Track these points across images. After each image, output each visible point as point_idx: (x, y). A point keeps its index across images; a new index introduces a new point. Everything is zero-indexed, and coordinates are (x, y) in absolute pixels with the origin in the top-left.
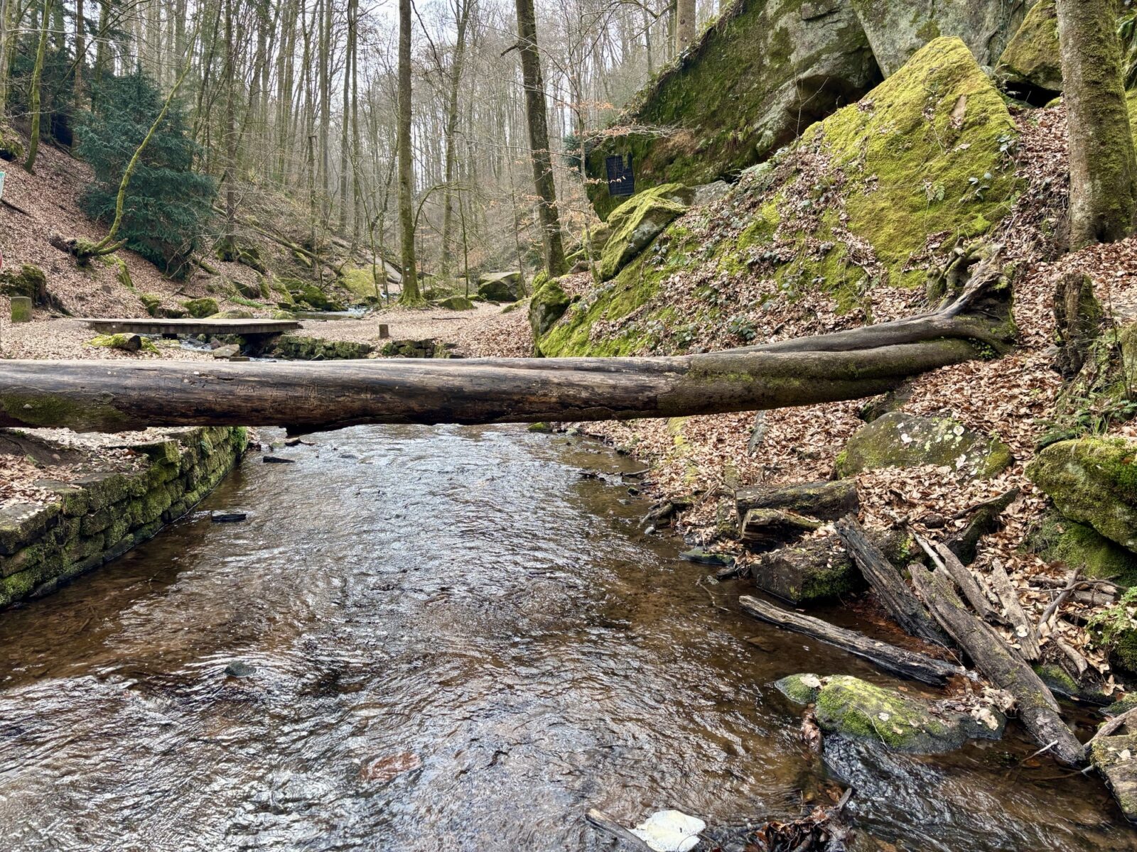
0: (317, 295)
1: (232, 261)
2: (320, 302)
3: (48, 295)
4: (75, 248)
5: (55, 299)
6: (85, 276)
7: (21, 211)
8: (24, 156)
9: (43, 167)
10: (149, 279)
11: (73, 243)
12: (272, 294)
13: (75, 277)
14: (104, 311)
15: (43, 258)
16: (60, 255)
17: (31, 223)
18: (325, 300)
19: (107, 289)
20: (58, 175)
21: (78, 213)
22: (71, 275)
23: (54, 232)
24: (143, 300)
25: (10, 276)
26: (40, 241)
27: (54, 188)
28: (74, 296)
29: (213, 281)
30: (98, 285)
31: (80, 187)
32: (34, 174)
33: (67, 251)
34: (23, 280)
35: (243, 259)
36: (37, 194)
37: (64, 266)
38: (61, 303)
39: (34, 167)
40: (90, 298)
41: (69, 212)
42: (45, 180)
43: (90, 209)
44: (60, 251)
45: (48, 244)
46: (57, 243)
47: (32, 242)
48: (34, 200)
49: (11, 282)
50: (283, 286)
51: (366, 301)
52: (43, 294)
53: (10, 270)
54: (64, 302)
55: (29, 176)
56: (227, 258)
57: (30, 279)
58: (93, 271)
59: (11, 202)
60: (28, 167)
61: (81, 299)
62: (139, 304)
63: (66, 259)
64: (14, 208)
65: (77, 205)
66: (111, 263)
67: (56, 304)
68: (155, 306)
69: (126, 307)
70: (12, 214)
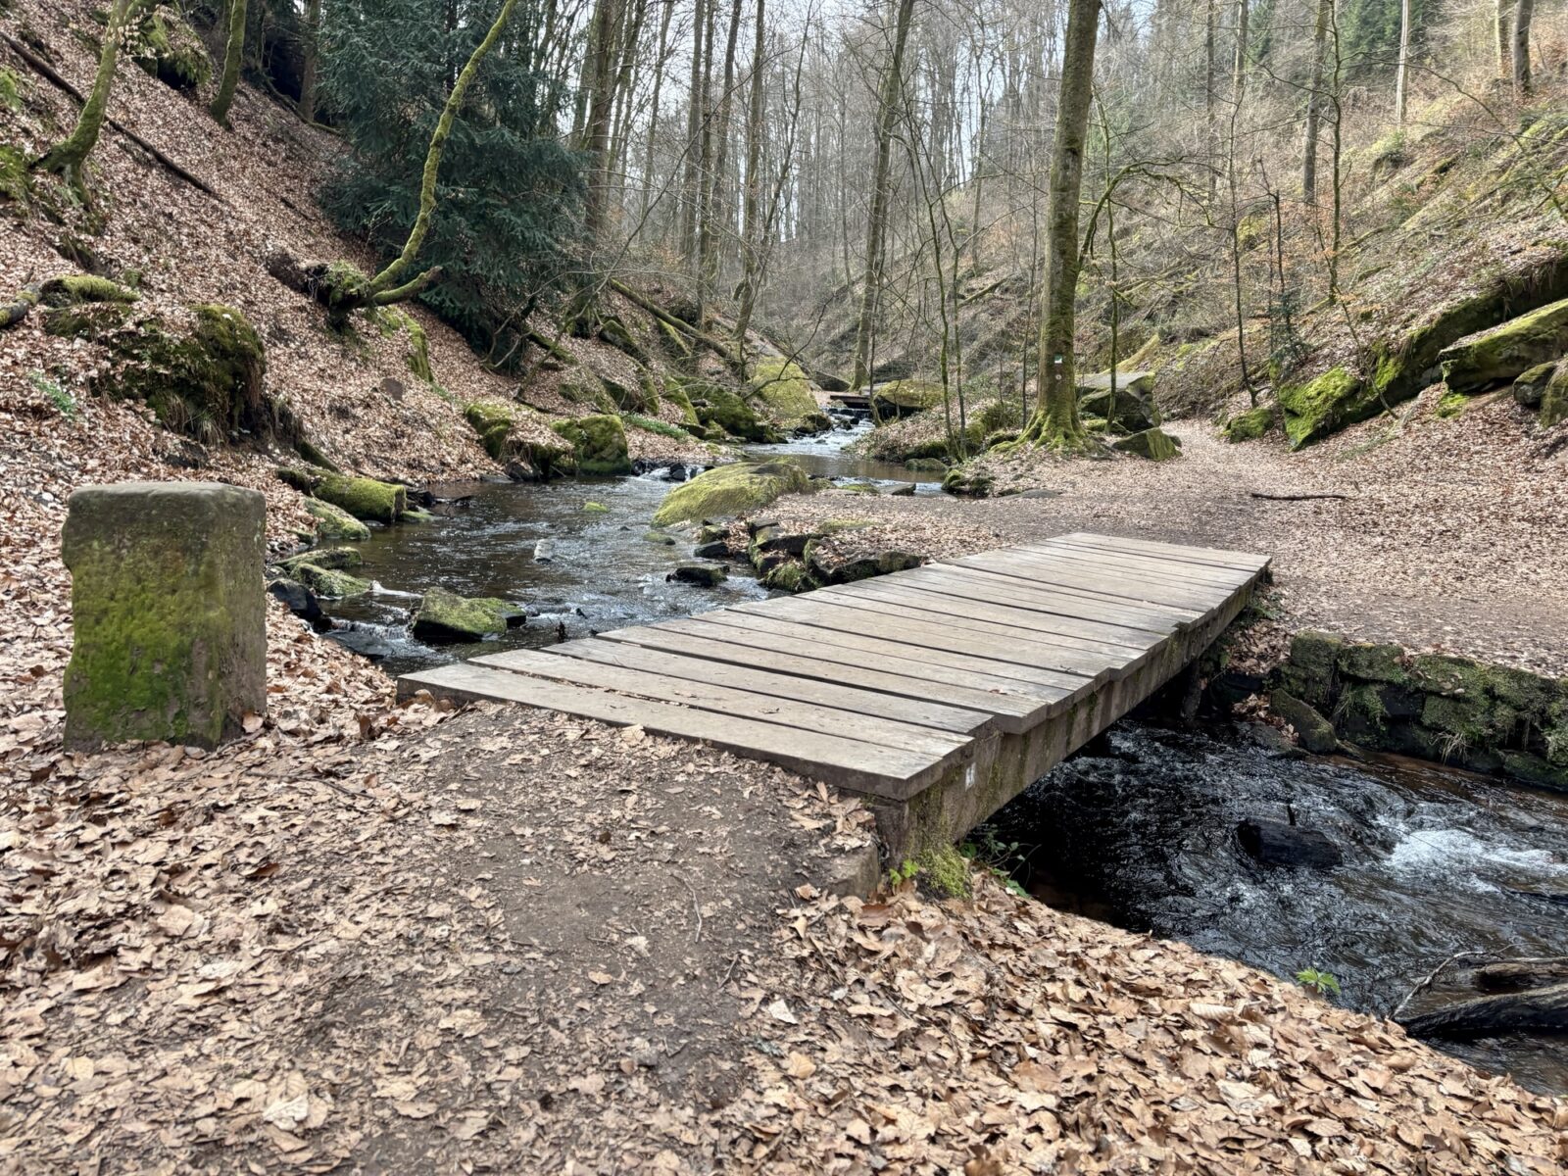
0: (739, 409)
1: (586, 336)
2: (742, 425)
3: (268, 403)
4: (324, 283)
5: (285, 416)
6: (344, 355)
7: (198, 186)
8: (209, 90)
9: (247, 120)
10: (460, 368)
11: (321, 271)
12: (663, 406)
13: (324, 354)
14: (393, 447)
15: (249, 303)
16: (290, 298)
17: (222, 217)
18: (752, 420)
19: (395, 389)
20: (277, 141)
21: (318, 219)
22: (313, 349)
23: (279, 243)
24: (472, 418)
25: (155, 338)
26: (243, 262)
27: (270, 164)
28: (325, 405)
29: (569, 376)
30: (372, 379)
31: (319, 168)
32: (229, 128)
33: (304, 290)
34: (197, 354)
35: (608, 334)
36: (237, 165)
37: (298, 326)
38: (299, 429)
39: (231, 114)
40: (359, 412)
41: (300, 214)
42: (252, 144)
43: (344, 215)
44: (287, 290)
45: (262, 273)
46: (281, 269)
47: (224, 260)
48: (230, 177)
49: (156, 359)
50: (682, 390)
51: (809, 425)
52: (256, 402)
53: (157, 319)
54: (308, 426)
55: (221, 129)
56: (581, 331)
57: (220, 352)
58: (358, 342)
59: (177, 160)
60: (218, 111)
61: (342, 413)
62: (463, 427)
63: (302, 309)
64: (182, 175)
65: (317, 202)
66: (393, 327)
67: (286, 430)
68: (501, 435)
69: (439, 436)
70: (177, 187)
